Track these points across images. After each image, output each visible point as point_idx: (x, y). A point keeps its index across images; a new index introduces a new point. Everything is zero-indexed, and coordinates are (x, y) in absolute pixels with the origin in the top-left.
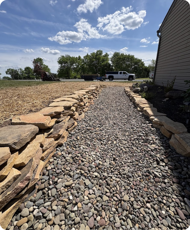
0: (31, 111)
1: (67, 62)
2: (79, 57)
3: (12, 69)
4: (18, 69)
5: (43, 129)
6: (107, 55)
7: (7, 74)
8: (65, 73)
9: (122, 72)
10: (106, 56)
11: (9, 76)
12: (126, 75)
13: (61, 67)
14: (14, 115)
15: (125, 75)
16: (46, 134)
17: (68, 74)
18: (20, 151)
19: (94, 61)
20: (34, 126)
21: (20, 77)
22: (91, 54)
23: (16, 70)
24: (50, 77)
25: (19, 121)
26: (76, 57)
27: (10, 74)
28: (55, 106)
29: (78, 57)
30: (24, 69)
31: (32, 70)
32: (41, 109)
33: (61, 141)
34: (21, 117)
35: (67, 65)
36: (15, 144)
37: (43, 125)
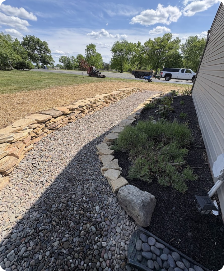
0: (63, 106)
1: (122, 50)
2: (139, 43)
3: (65, 57)
4: (71, 57)
5: (64, 114)
6: (177, 41)
7: (60, 62)
8: (118, 65)
9: (184, 70)
10: (175, 42)
11: (62, 64)
12: (190, 74)
13: (114, 56)
14: (56, 106)
15: (188, 75)
16: (65, 116)
17: (121, 66)
18: (55, 118)
19: (158, 50)
20: (61, 112)
21: (71, 66)
22: (155, 39)
23: (69, 58)
24: (96, 72)
25: (56, 109)
26: (134, 44)
27: (63, 62)
28: (75, 105)
29: (137, 43)
30: (76, 58)
31: (84, 58)
32: (69, 105)
33: (71, 121)
34: (58, 108)
35: (122, 55)
36: (54, 115)
37: (64, 112)
